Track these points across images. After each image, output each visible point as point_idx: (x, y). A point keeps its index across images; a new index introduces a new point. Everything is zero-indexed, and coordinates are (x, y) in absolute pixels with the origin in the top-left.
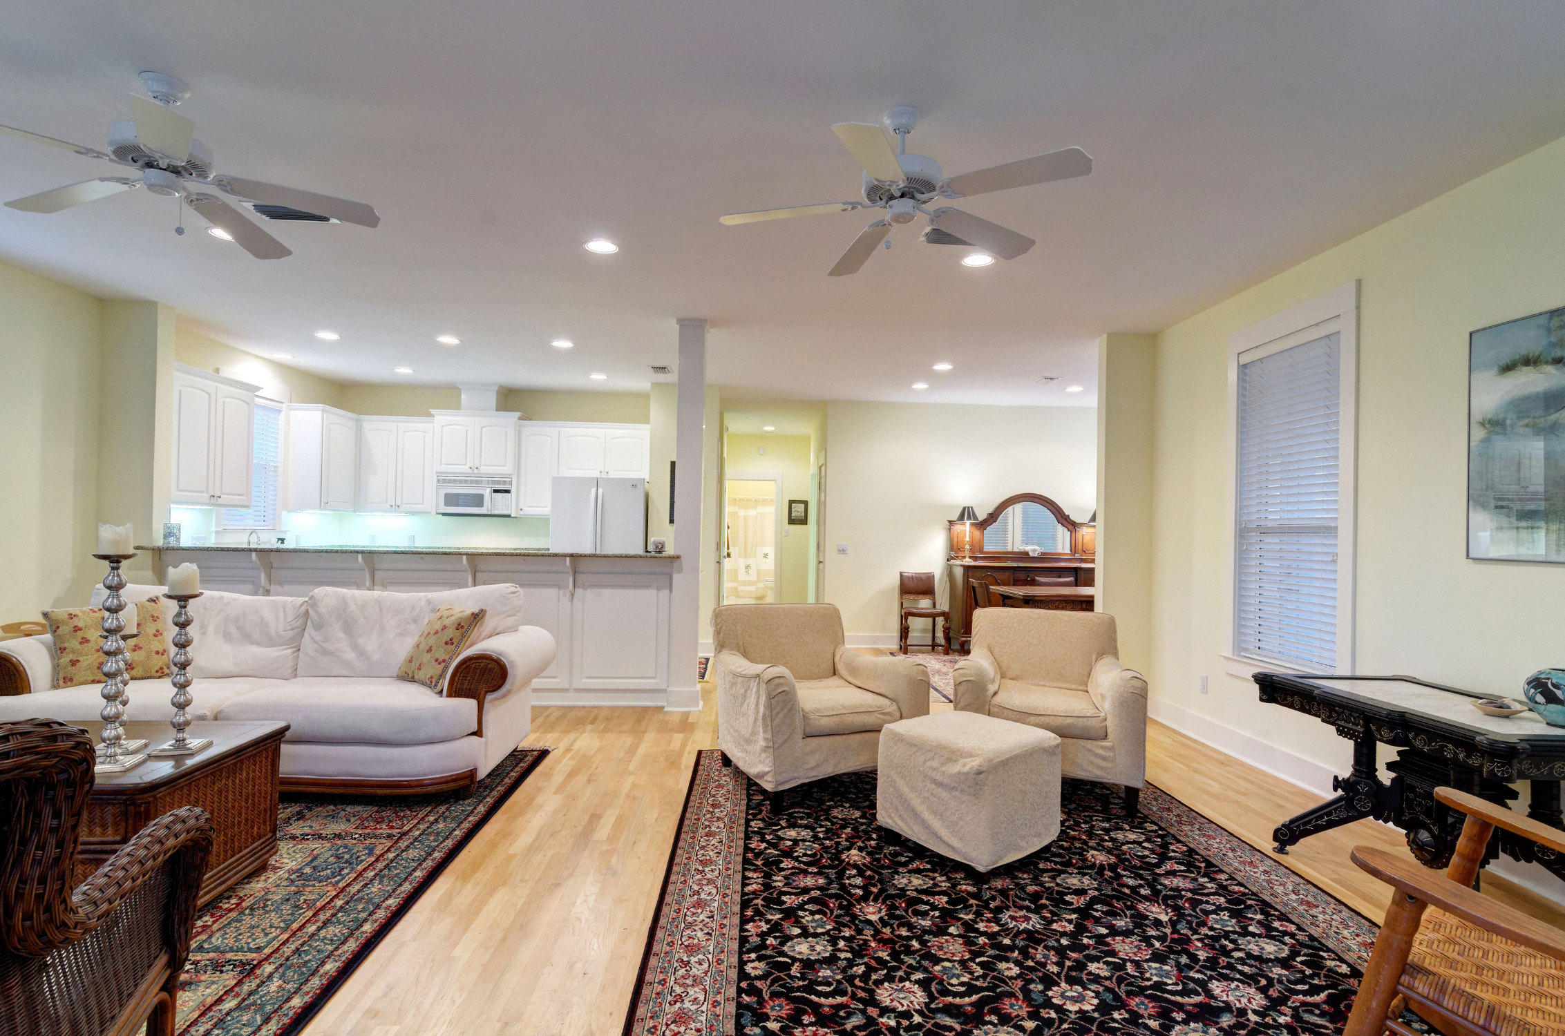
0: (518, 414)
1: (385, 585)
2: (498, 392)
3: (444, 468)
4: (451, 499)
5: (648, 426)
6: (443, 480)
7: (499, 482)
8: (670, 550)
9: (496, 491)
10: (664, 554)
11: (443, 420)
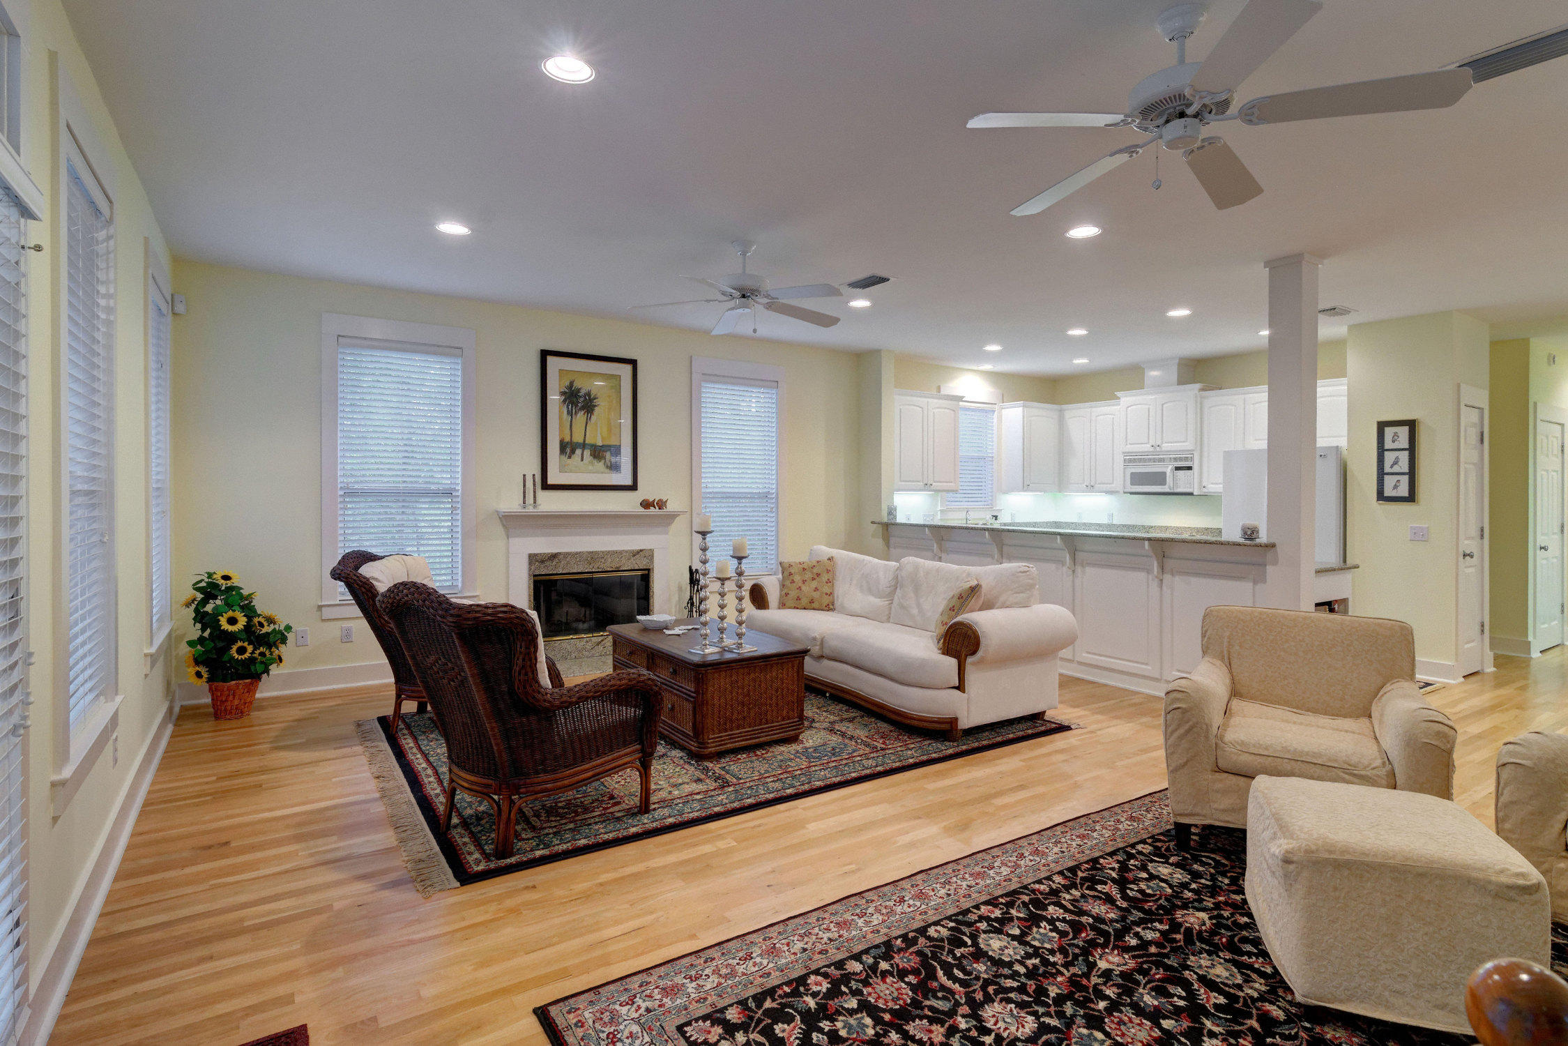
0: (1198, 386)
1: (1011, 558)
2: (1179, 365)
3: (1130, 448)
4: (1137, 479)
5: (1344, 380)
6: (1130, 460)
7: (1181, 459)
8: (1263, 538)
9: (1178, 469)
10: (1258, 541)
11: (1127, 400)
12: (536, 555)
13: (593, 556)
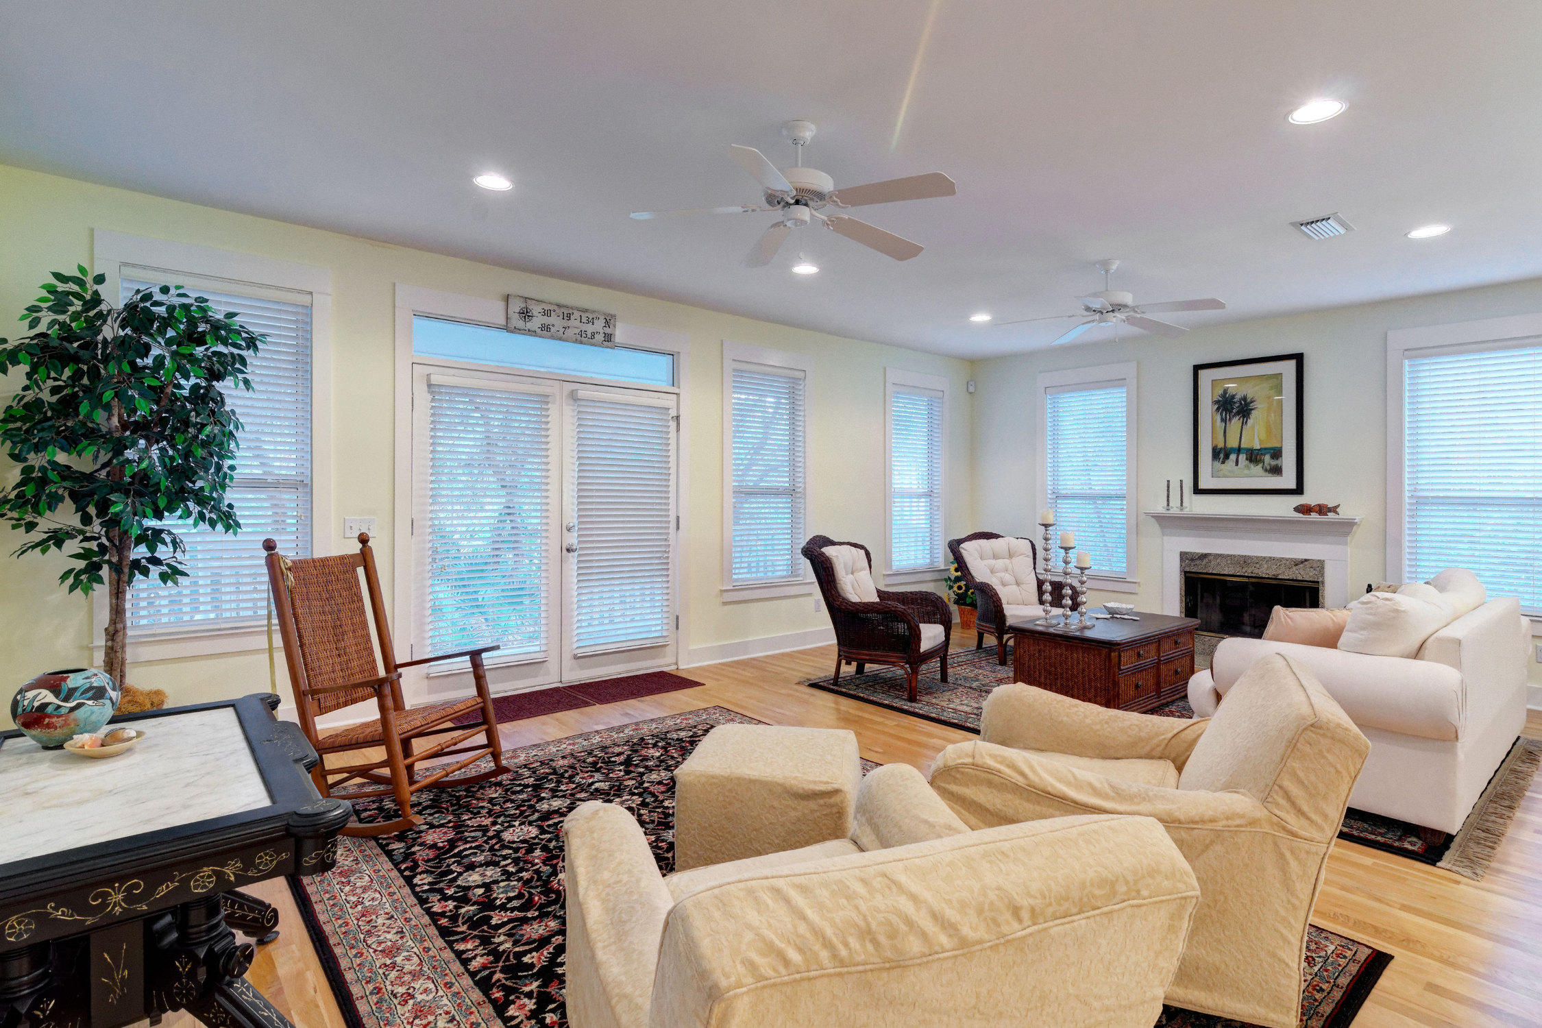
12: (1186, 553)
13: (1245, 560)
